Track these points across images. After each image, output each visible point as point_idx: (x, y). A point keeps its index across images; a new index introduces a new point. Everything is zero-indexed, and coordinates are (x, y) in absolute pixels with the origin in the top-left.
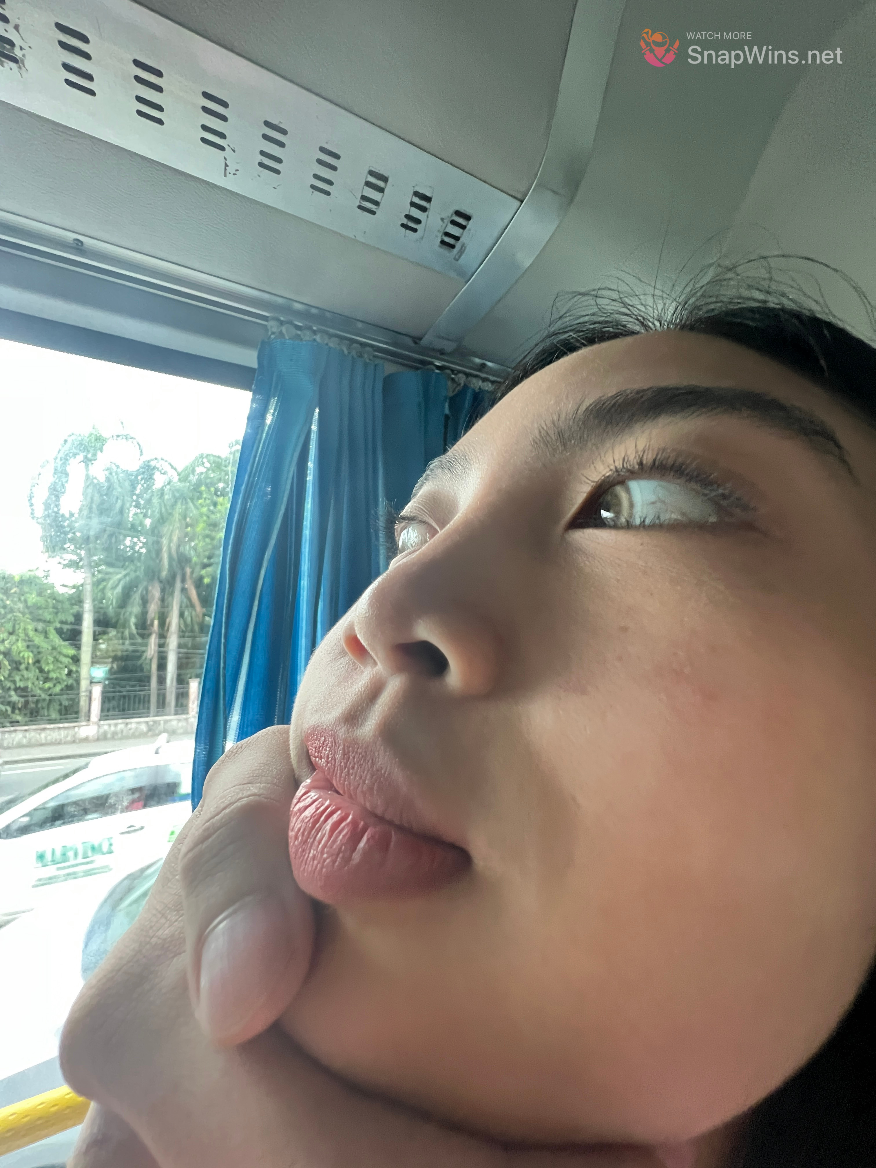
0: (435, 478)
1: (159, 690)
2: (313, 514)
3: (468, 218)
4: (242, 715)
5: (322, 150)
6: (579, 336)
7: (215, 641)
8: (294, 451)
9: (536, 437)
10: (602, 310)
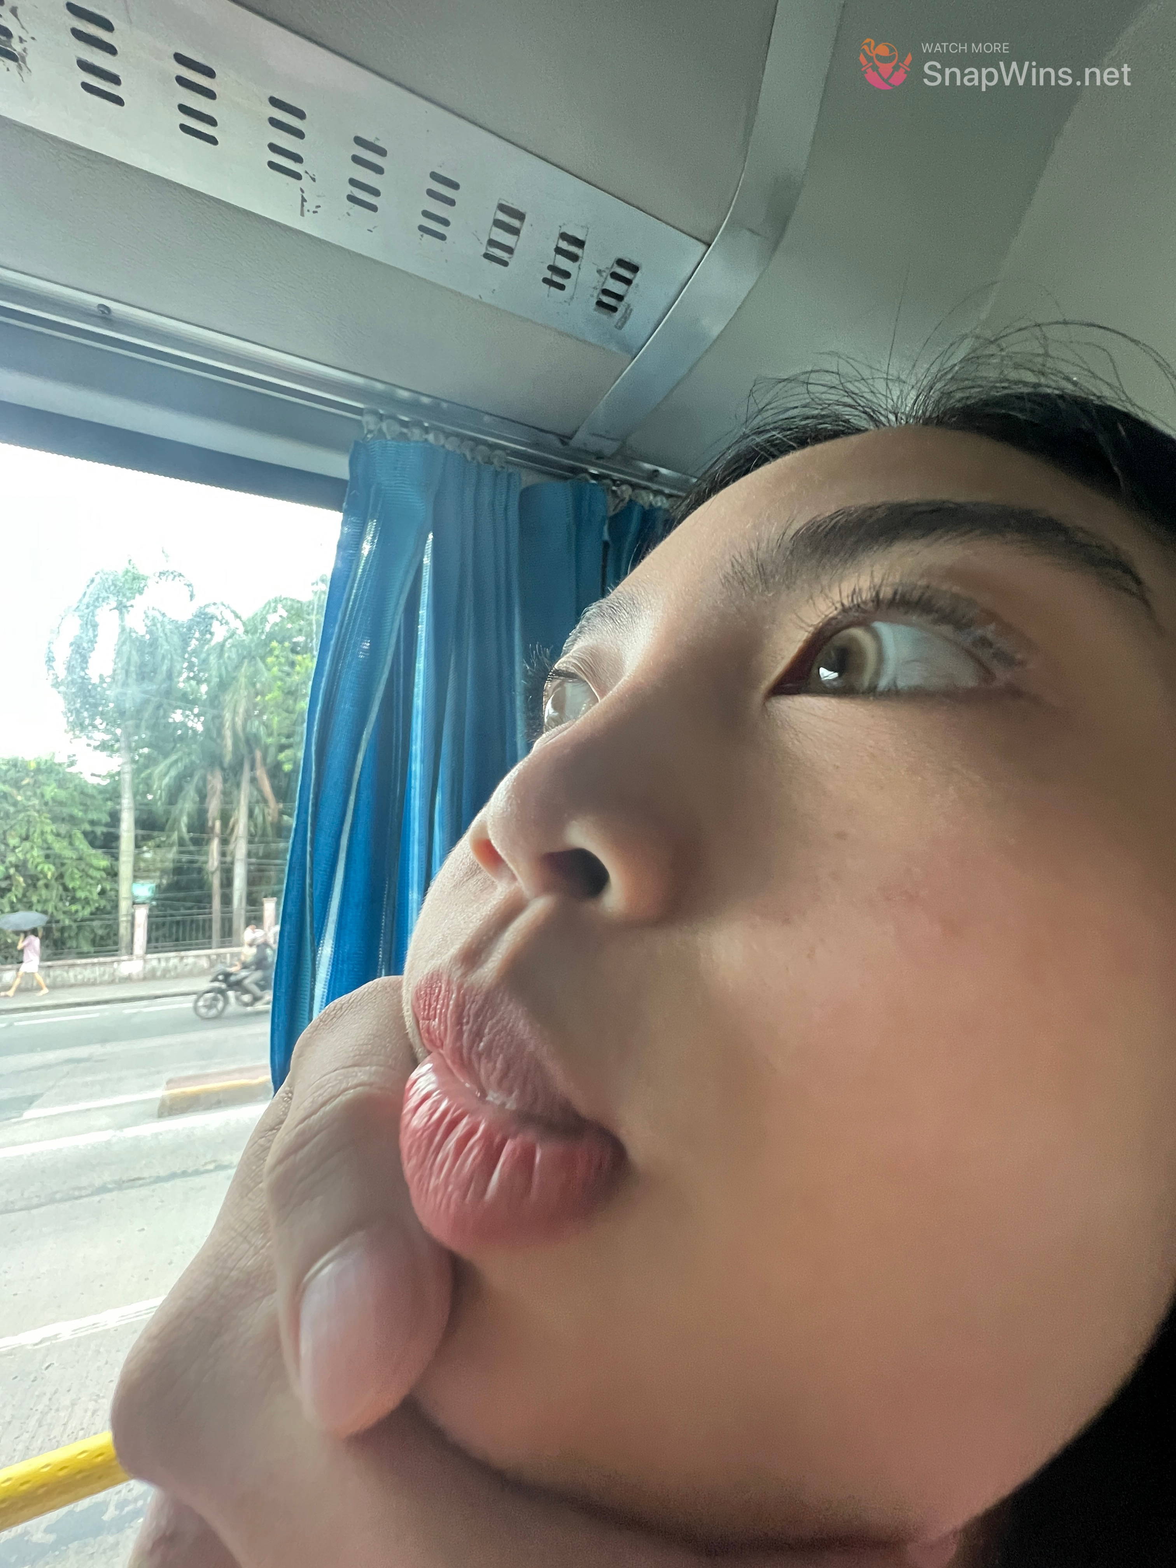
0: (593, 630)
1: (222, 913)
2: (426, 679)
3: (634, 269)
4: (335, 947)
5: (434, 176)
6: (785, 436)
7: (298, 852)
8: (401, 593)
9: (728, 574)
10: (816, 400)
